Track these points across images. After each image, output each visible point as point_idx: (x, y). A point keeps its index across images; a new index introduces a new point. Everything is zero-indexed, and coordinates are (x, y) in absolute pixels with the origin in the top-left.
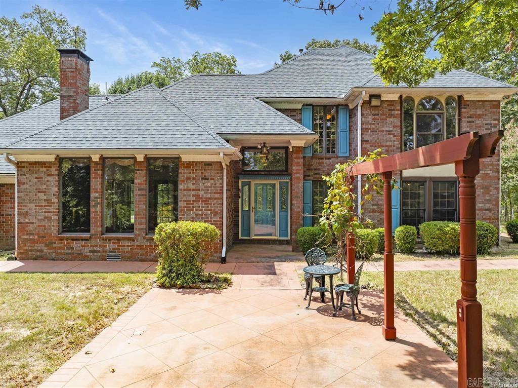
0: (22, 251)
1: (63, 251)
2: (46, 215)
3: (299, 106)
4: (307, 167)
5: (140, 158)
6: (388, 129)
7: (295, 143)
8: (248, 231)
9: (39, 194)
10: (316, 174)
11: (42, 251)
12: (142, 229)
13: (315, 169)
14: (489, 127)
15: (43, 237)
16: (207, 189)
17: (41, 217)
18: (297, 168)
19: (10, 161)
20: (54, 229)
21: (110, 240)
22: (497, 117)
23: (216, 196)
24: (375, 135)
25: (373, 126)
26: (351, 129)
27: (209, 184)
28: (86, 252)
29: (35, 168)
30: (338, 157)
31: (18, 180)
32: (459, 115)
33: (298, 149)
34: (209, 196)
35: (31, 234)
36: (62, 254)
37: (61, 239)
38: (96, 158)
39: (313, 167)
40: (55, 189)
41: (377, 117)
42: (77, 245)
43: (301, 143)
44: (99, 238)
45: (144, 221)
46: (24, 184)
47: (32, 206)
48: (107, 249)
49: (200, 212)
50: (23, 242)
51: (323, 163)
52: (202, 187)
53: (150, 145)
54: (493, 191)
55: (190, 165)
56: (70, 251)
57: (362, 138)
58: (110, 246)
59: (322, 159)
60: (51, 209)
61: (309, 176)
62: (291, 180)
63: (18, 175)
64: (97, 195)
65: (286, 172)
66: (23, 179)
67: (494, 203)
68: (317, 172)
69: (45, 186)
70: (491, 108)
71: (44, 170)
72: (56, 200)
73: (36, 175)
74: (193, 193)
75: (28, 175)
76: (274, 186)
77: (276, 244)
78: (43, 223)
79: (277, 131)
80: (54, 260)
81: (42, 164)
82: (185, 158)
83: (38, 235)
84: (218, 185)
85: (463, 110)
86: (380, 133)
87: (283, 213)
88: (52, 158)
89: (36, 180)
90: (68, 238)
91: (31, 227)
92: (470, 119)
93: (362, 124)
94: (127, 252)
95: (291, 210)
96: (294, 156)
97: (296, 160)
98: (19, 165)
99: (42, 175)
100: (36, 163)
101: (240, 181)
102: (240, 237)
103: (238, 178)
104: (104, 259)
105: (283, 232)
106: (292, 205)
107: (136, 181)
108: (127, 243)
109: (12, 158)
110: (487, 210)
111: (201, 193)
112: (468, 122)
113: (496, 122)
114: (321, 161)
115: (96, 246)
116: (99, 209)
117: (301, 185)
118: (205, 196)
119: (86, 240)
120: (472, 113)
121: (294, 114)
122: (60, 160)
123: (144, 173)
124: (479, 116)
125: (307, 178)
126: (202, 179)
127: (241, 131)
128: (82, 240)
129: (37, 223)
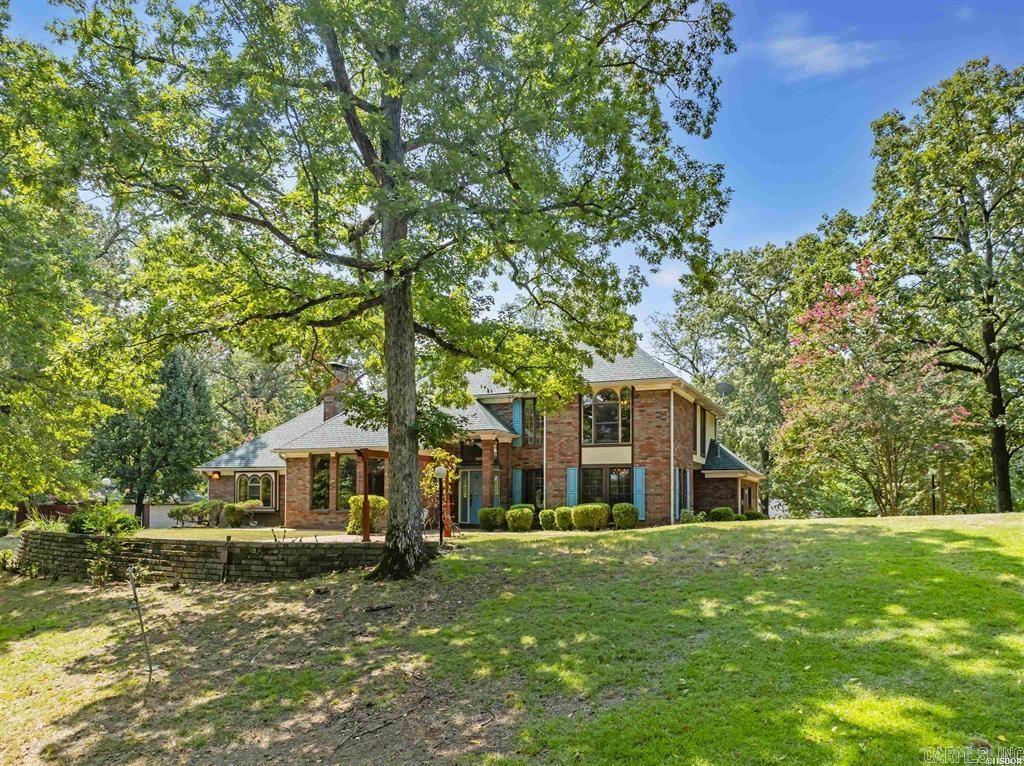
1: (312, 522)
2: (303, 496)
4: (518, 457)
9: (299, 481)
10: (526, 463)
11: (299, 522)
13: (524, 459)
14: (660, 415)
15: (301, 512)
17: (300, 497)
19: (282, 458)
20: (307, 506)
21: (341, 514)
22: (667, 406)
25: (555, 419)
29: (297, 462)
31: (287, 472)
32: (632, 405)
33: (487, 443)
35: (294, 510)
37: (311, 513)
38: (333, 455)
39: (522, 457)
40: (308, 477)
44: (335, 512)
46: (291, 474)
47: (295, 490)
48: (339, 520)
50: (289, 515)
51: (531, 453)
54: (664, 477)
56: (316, 522)
57: (547, 430)
58: (341, 518)
60: (306, 492)
63: (287, 468)
64: (333, 481)
67: (665, 488)
68: (526, 461)
69: (303, 475)
70: (663, 396)
71: (302, 463)
72: (309, 486)
73: (298, 467)
75: (293, 468)
78: (301, 502)
80: (307, 528)
81: (301, 459)
83: (298, 510)
88: (306, 455)
89: (298, 471)
90: (315, 513)
91: (294, 505)
92: (642, 409)
98: (288, 460)
99: (301, 467)
100: (297, 459)
101: (460, 471)
103: (458, 468)
107: (357, 470)
109: (283, 455)
112: (641, 411)
113: (666, 410)
115: (333, 518)
116: (334, 491)
119: (326, 514)
120: (643, 402)
121: (507, 407)
122: (313, 457)
125: (518, 468)
128: (324, 514)
129: (298, 502)
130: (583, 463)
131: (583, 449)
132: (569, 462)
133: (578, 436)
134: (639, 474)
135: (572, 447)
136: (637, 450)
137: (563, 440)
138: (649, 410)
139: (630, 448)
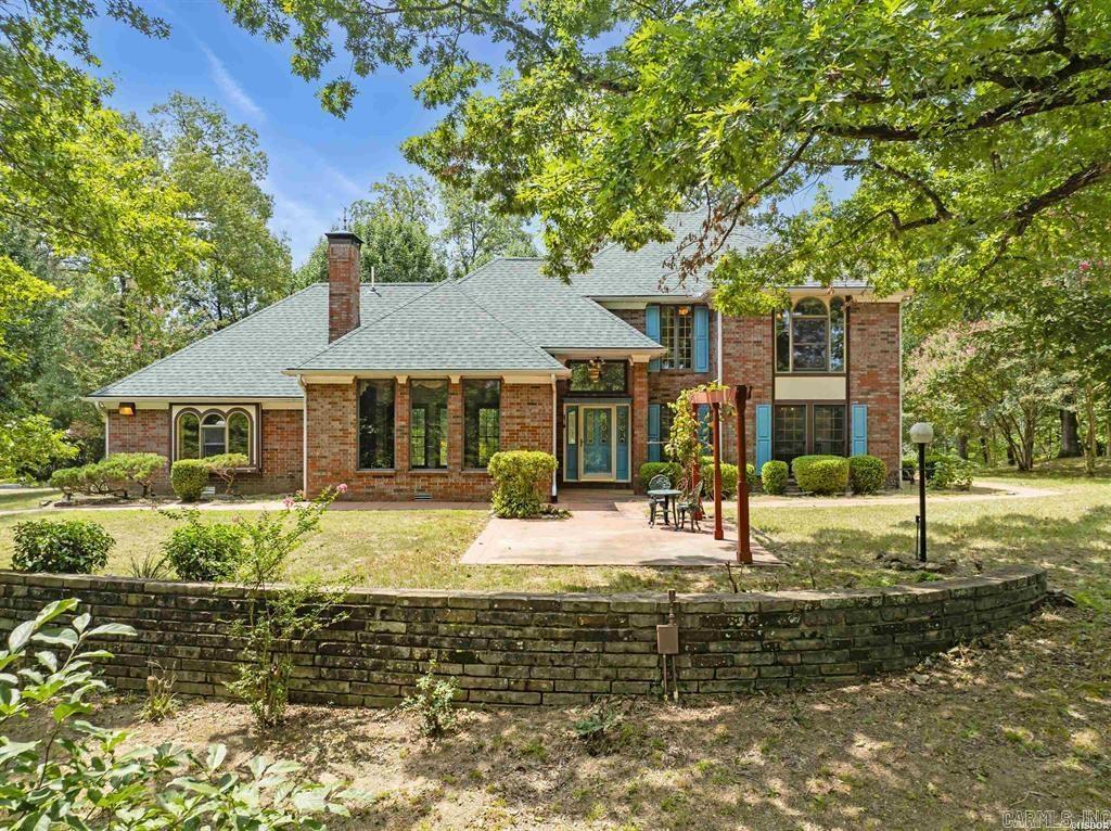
0: (311, 490)
1: (362, 490)
2: (342, 447)
3: (642, 306)
4: (653, 387)
5: (455, 380)
6: (755, 339)
7: (637, 358)
8: (575, 472)
9: (333, 423)
10: (666, 395)
12: (457, 464)
13: (664, 390)
14: (886, 336)
15: (338, 474)
16: (534, 416)
17: (336, 450)
18: (640, 390)
20: (351, 463)
21: (419, 477)
22: (895, 324)
23: (545, 424)
24: (740, 347)
25: (737, 336)
26: (711, 337)
27: (537, 411)
28: (390, 491)
29: (328, 393)
30: (693, 373)
31: (308, 406)
32: (848, 321)
33: (641, 366)
34: (536, 424)
35: (325, 471)
36: (359, 494)
37: (360, 476)
38: (403, 381)
39: (660, 387)
40: (353, 417)
41: (742, 324)
42: (379, 484)
43: (645, 359)
44: (406, 474)
45: (459, 454)
46: (315, 410)
47: (325, 437)
48: (415, 487)
49: (526, 444)
50: (313, 480)
51: (674, 381)
52: (528, 414)
53: (469, 365)
54: (892, 418)
55: (515, 388)
56: (370, 490)
57: (723, 351)
58: (419, 484)
59: (673, 375)
60: (347, 440)
61: (656, 398)
62: (632, 403)
63: (308, 400)
64: (403, 423)
65: (626, 393)
66: (314, 405)
67: (893, 433)
68: (666, 392)
69: (340, 413)
70: (889, 312)
71: (340, 393)
72: (354, 430)
73: (330, 400)
74: (518, 421)
75: (320, 400)
76: (608, 411)
77: (612, 488)
78: (338, 457)
79: (615, 344)
80: (350, 500)
81: (338, 386)
82: (509, 380)
83: (332, 471)
84: (547, 411)
85: (852, 315)
86: (746, 345)
87: (622, 448)
88: (349, 380)
89: (330, 406)
90: (368, 475)
91: (323, 462)
92: (861, 327)
93: (723, 333)
94: (440, 491)
95: (632, 443)
96: (636, 374)
97: (638, 380)
98: (309, 388)
99: (337, 400)
100: (329, 386)
101: (565, 405)
102: (565, 480)
103: (563, 401)
104: (412, 499)
105: (622, 472)
106: (633, 435)
107: (449, 407)
108: (439, 480)
110: (884, 442)
111: (527, 421)
112: (859, 330)
113: (895, 330)
114: (672, 378)
115: (402, 484)
116: (405, 440)
117: (645, 410)
118: (532, 424)
119: (390, 476)
120: (863, 318)
121: (637, 316)
122: (358, 381)
123: (460, 397)
124: (873, 323)
125: (653, 401)
126: (529, 404)
127: (571, 344)
128: (386, 477)
129: (332, 457)
130: (776, 398)
131: (776, 379)
132: (759, 397)
133: (771, 361)
134: (858, 415)
135: (763, 376)
136: (855, 383)
137: (750, 366)
138: (872, 329)
139: (844, 379)
